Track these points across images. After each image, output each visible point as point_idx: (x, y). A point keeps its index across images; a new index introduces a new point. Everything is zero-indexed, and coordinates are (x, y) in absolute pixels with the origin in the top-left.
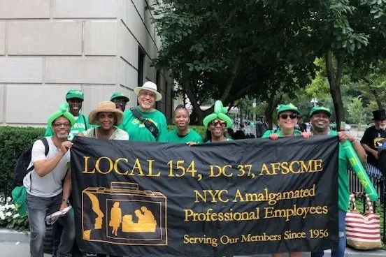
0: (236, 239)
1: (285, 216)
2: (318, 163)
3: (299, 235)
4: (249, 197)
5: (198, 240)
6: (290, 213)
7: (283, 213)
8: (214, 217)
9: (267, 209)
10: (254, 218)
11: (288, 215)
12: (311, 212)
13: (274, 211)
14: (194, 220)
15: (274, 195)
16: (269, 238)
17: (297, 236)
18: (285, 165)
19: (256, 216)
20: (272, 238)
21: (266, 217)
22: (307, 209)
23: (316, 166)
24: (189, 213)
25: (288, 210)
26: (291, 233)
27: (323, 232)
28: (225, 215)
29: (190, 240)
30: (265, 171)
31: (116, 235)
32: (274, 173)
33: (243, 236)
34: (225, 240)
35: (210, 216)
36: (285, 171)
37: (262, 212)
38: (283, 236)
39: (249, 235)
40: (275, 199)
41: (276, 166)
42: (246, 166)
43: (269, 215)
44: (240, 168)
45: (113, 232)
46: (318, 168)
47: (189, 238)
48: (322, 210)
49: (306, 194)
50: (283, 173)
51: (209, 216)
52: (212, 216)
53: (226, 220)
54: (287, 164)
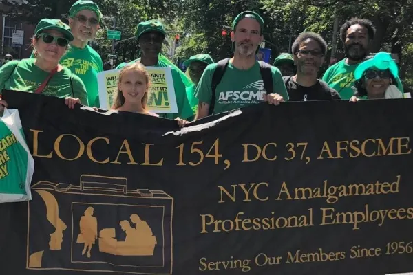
0: (278, 259)
1: (351, 222)
2: (403, 142)
3: (372, 252)
4: (300, 193)
5: (221, 266)
6: (360, 217)
7: (348, 218)
8: (247, 225)
9: (324, 210)
10: (305, 225)
11: (356, 221)
12: (390, 216)
13: (335, 214)
14: (216, 230)
15: (335, 188)
16: (328, 257)
17: (368, 254)
18: (355, 144)
19: (308, 222)
20: (332, 257)
21: (324, 223)
22: (384, 213)
23: (399, 146)
24: (208, 220)
25: (356, 214)
26: (361, 249)
27: (404, 245)
28: (264, 222)
29: (208, 266)
30: (326, 152)
31: (89, 256)
32: (339, 156)
33: (289, 253)
34: (262, 260)
35: (240, 223)
36: (355, 153)
37: (318, 215)
38: (348, 253)
39: (298, 251)
40: (337, 195)
41: (343, 145)
42: (298, 144)
43: (328, 220)
44: (290, 146)
45: (83, 252)
46: (403, 149)
47: (207, 262)
48: (406, 214)
49: (385, 189)
50: (351, 156)
51: (238, 224)
52: (243, 222)
53: (264, 228)
54: (358, 142)
